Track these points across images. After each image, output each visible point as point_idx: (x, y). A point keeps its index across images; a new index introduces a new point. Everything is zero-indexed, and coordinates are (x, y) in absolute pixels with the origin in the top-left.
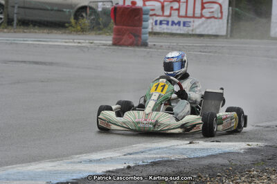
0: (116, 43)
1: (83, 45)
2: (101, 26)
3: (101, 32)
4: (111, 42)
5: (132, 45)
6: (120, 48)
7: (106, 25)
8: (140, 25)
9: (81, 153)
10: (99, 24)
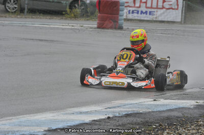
0: (101, 26)
1: (76, 27)
2: (89, 14)
3: (88, 18)
4: (96, 26)
5: (111, 28)
6: (103, 30)
7: (92, 13)
8: (118, 14)
9: (74, 107)
10: (88, 13)
